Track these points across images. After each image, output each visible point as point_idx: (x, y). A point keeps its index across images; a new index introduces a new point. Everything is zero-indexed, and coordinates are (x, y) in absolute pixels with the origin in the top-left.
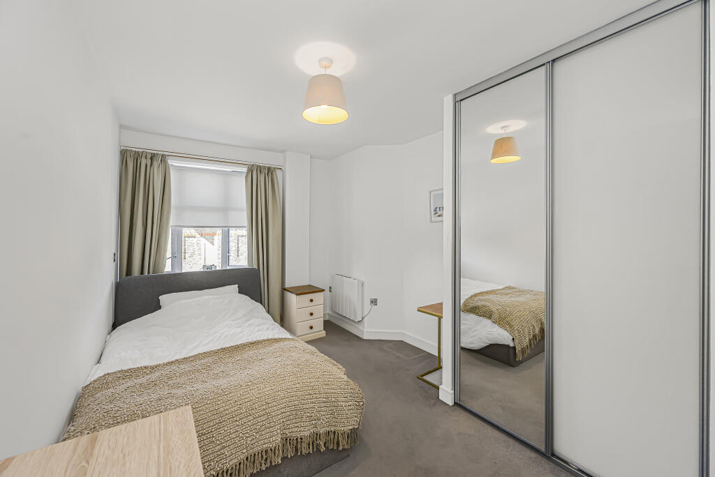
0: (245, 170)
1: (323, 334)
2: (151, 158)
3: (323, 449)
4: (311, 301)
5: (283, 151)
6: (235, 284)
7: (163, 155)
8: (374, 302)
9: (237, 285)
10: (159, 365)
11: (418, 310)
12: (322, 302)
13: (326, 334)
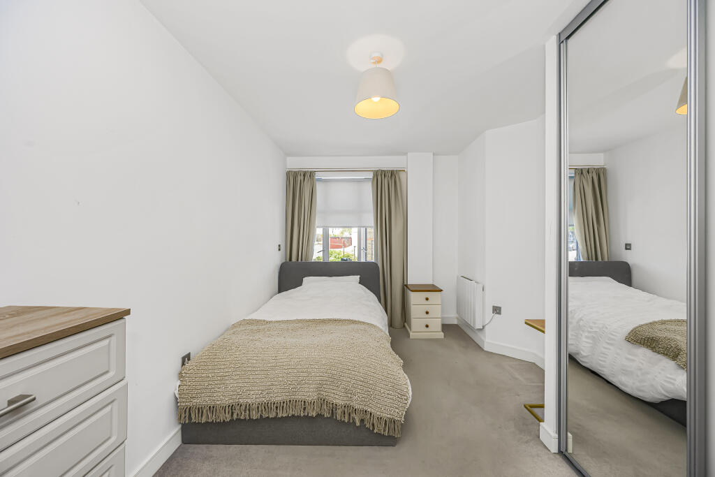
0: (371, 175)
1: (441, 335)
2: (304, 176)
3: (358, 424)
4: (427, 299)
5: (406, 154)
6: (357, 275)
7: (311, 172)
8: (497, 310)
9: (359, 276)
10: (271, 321)
11: (526, 323)
12: (440, 303)
13: (445, 336)
